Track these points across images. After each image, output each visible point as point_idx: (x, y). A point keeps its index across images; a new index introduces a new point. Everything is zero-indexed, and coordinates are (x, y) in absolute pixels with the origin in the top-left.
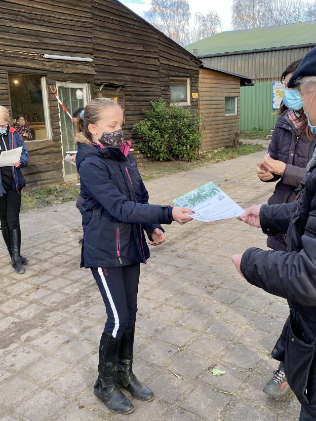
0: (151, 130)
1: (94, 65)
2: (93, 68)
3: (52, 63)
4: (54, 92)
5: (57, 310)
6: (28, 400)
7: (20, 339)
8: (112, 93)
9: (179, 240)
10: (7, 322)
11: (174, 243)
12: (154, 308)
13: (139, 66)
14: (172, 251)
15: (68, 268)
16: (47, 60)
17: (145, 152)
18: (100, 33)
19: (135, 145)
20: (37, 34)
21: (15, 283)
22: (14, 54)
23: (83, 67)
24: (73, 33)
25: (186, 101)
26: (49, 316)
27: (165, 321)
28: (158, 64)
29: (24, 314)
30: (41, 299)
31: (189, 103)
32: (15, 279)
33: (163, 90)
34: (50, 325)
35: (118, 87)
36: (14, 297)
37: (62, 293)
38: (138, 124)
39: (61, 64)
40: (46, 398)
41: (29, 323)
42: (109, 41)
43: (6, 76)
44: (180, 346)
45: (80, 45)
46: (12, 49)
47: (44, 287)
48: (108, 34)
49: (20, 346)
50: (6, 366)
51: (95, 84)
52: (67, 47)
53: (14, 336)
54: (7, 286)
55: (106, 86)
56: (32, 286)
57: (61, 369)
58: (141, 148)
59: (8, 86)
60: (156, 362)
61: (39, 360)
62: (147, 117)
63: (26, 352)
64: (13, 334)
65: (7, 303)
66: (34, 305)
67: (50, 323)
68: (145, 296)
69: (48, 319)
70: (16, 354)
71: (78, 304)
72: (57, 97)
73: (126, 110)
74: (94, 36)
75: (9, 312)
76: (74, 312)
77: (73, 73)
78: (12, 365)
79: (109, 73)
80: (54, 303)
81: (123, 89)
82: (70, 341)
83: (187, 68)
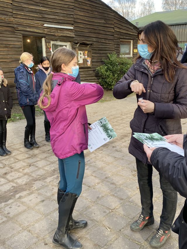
0: (107, 71)
1: (74, 31)
2: (73, 33)
3: (49, 30)
4: (49, 47)
5: (40, 180)
6: (14, 236)
7: (15, 197)
8: (84, 48)
9: (118, 140)
10: (9, 185)
11: (115, 142)
12: (98, 183)
13: (102, 32)
14: (113, 147)
15: (49, 154)
16: (46, 28)
17: (103, 85)
18: (79, 12)
19: (97, 80)
20: (40, 12)
21: (17, 162)
22: (26, 24)
23: (68, 32)
24: (62, 12)
25: (129, 54)
26: (34, 184)
27: (104, 192)
28: (113, 31)
29: (20, 181)
30: (31, 172)
31: (131, 55)
32: (18, 159)
33: (116, 47)
34: (34, 190)
35: (88, 45)
36: (16, 170)
37: (44, 169)
38: (99, 68)
39: (54, 30)
40: (25, 236)
41: (22, 187)
42: (83, 17)
43: (21, 37)
44: (112, 209)
45: (66, 19)
46: (25, 21)
47: (34, 165)
48: (83, 13)
49: (15, 201)
50: (4, 214)
51: (74, 42)
52: (58, 20)
53: (12, 195)
54: (12, 163)
55: (80, 44)
56: (27, 164)
57: (37, 218)
58: (100, 82)
59: (22, 43)
60: (95, 218)
61: (24, 211)
62: (105, 64)
63: (18, 205)
64: (12, 194)
65: (11, 174)
66: (26, 176)
67: (35, 188)
68: (93, 175)
69: (34, 185)
70: (12, 206)
71: (52, 177)
72: (51, 50)
73: (92, 59)
74: (75, 13)
75: (11, 179)
76: (50, 182)
77: (61, 36)
78: (8, 213)
79: (83, 36)
80: (38, 175)
81: (91, 46)
82: (44, 200)
83: (131, 34)
